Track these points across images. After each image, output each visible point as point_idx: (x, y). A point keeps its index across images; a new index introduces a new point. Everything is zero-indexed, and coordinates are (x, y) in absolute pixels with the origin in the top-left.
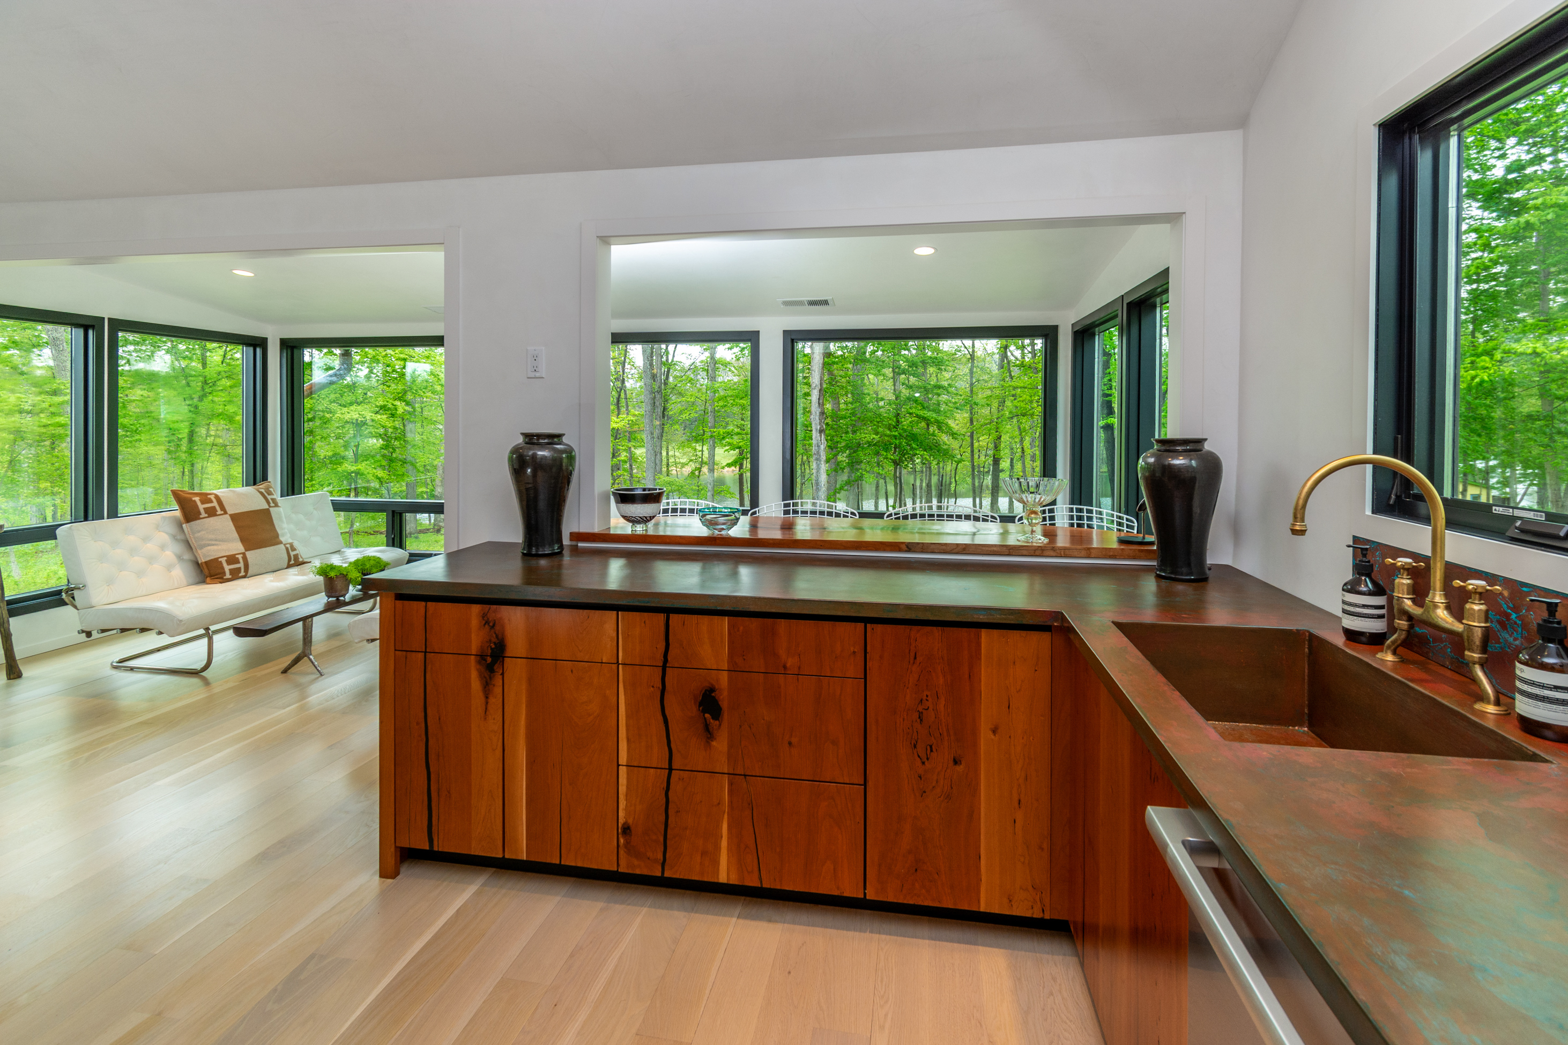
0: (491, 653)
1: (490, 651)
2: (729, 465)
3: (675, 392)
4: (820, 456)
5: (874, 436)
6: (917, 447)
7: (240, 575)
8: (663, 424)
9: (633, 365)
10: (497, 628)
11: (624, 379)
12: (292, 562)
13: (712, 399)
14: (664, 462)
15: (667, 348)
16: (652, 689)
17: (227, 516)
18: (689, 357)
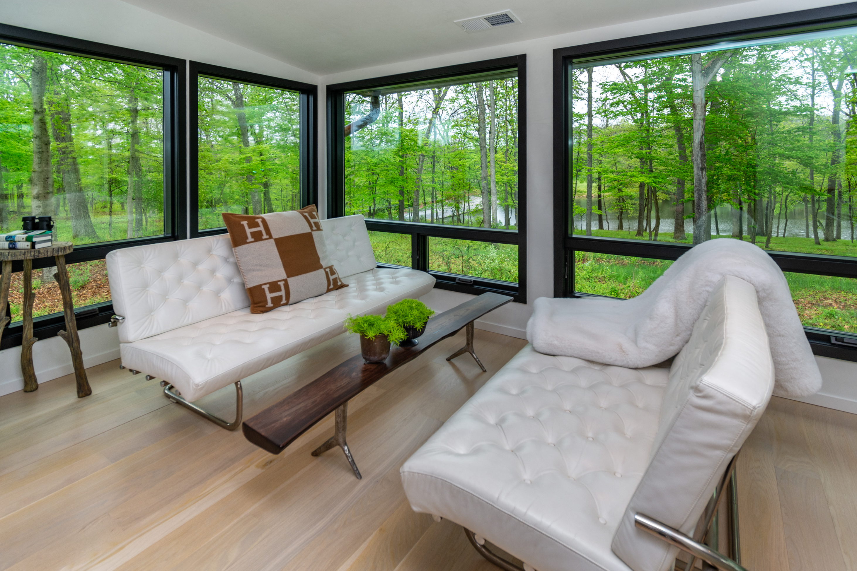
7: (282, 303)
12: (332, 286)
17: (272, 241)
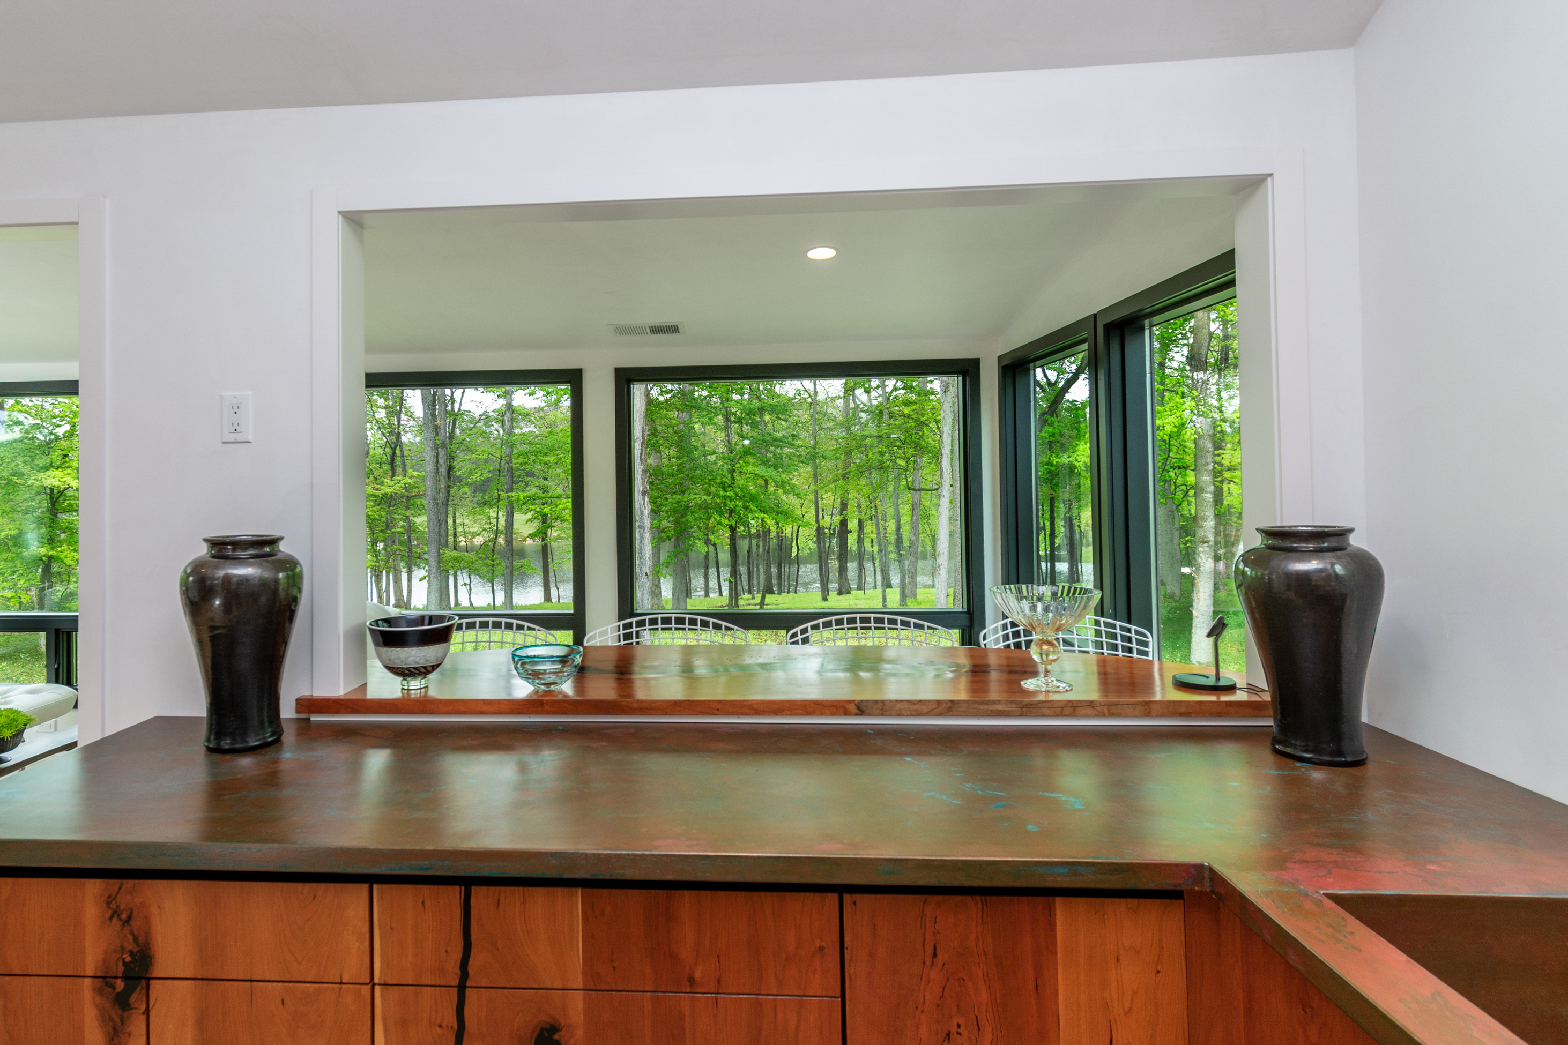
0: (124, 972)
1: (121, 968)
2: (532, 536)
3: (464, 448)
4: (644, 523)
5: (705, 497)
6: (756, 509)
8: (449, 487)
9: (411, 416)
10: (136, 924)
11: (399, 433)
13: (510, 455)
14: (451, 532)
15: (452, 393)
16: (438, 1029)
18: (480, 405)
